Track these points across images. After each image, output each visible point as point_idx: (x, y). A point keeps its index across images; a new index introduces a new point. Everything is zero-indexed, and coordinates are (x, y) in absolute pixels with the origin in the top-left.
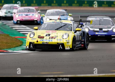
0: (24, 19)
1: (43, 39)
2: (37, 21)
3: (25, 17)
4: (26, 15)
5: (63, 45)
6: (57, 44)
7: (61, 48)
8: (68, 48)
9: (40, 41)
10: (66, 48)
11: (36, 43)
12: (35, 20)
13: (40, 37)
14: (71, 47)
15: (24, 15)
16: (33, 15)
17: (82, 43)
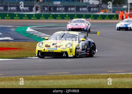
0: (74, 27)
1: (49, 48)
2: (83, 29)
3: (75, 26)
4: (76, 25)
5: (66, 53)
6: (61, 52)
7: (65, 55)
8: (72, 56)
9: (47, 50)
10: (69, 56)
11: (43, 51)
12: (82, 28)
13: (47, 46)
14: (74, 55)
15: (74, 25)
16: (81, 24)
17: (88, 51)
